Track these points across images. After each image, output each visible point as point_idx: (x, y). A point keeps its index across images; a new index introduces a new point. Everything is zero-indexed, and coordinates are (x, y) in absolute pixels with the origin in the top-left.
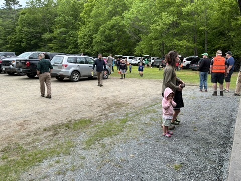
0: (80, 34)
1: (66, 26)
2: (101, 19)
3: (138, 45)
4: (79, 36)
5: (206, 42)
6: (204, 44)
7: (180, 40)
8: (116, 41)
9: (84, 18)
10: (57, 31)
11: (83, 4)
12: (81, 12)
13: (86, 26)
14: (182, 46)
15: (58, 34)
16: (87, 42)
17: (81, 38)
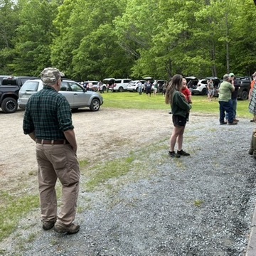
0: (54, 49)
1: (32, 38)
2: (83, 27)
3: (135, 64)
4: (52, 52)
5: (228, 58)
6: (225, 60)
7: (192, 56)
8: (105, 58)
9: (59, 26)
10: (19, 46)
11: (57, 7)
12: (54, 18)
13: (61, 39)
14: (196, 64)
15: (22, 50)
16: (64, 60)
17: (54, 55)
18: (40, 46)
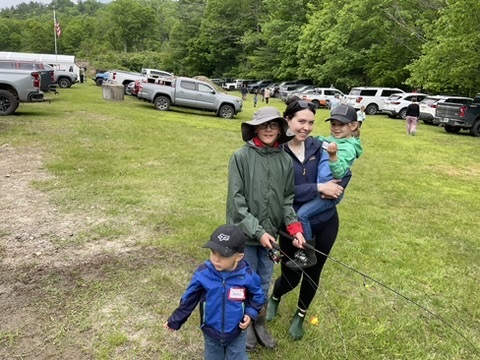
4: (303, 37)
17: (305, 41)
18: (291, 28)
